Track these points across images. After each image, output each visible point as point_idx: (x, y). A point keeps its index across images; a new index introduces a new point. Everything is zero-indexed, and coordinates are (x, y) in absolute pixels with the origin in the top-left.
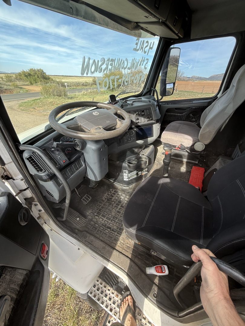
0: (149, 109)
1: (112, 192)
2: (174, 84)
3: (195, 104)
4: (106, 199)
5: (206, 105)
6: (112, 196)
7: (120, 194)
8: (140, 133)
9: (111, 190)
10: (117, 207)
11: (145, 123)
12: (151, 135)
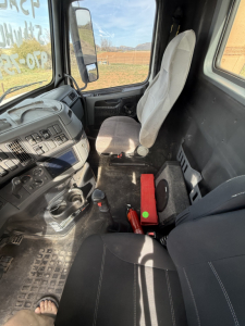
0: (57, 123)
1: (44, 254)
2: (96, 64)
3: (127, 93)
4: (34, 274)
5: (138, 93)
6: (45, 263)
7: (57, 252)
8: (54, 166)
9: (41, 250)
10: (54, 282)
11: (56, 150)
12: (76, 160)
